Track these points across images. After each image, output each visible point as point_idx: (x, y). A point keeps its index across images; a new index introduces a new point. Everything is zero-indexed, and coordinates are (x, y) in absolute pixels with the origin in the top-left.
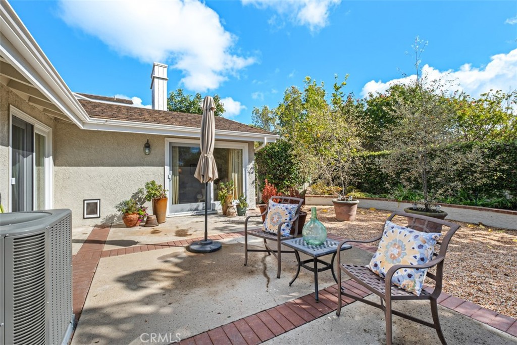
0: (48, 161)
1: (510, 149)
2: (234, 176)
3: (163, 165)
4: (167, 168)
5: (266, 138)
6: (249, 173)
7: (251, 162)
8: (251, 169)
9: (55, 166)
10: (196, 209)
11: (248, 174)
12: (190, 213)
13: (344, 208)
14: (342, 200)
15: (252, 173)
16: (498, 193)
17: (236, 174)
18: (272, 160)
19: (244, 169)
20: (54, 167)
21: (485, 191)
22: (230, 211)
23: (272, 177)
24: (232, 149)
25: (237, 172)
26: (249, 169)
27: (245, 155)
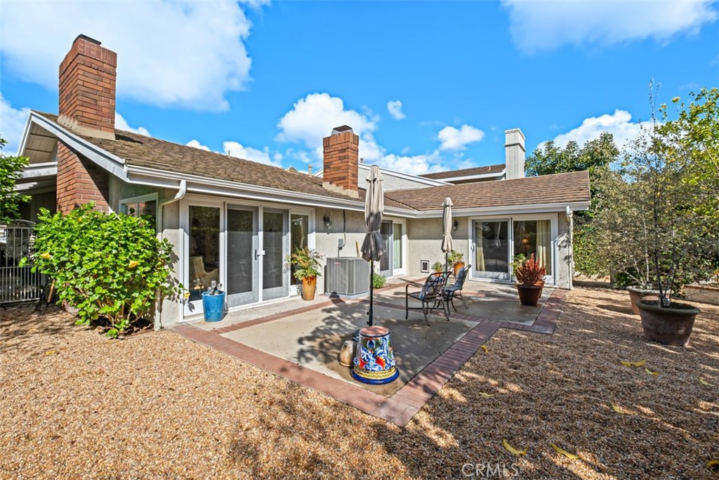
0: (404, 237)
2: (541, 250)
3: (466, 238)
4: (470, 241)
5: (568, 207)
6: (559, 246)
7: (563, 235)
8: (562, 242)
9: (409, 239)
10: (497, 278)
11: (557, 248)
12: (490, 280)
15: (565, 246)
17: (544, 248)
19: (552, 242)
20: (408, 241)
24: (539, 221)
25: (545, 246)
26: (559, 243)
27: (554, 227)
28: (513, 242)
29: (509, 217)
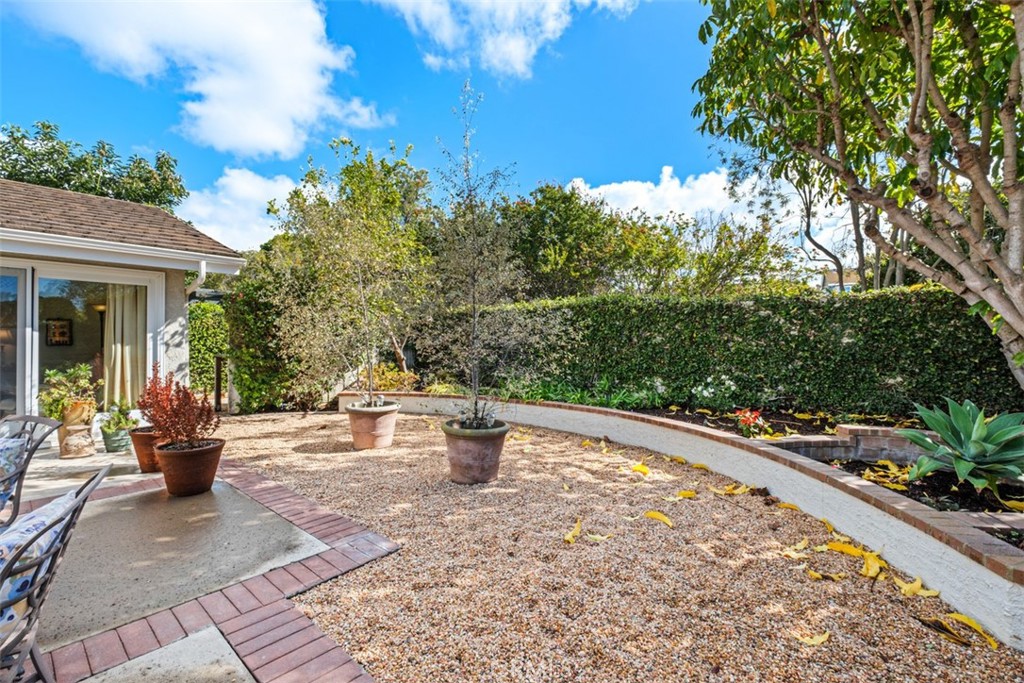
1: (663, 310)
2: (120, 353)
5: (203, 264)
6: (167, 345)
7: (174, 320)
8: (173, 336)
11: (161, 349)
13: (364, 423)
14: (369, 405)
15: (178, 345)
16: (648, 383)
17: (127, 349)
18: (257, 315)
19: (149, 335)
21: (634, 379)
22: (70, 443)
23: (259, 353)
24: (114, 285)
25: (130, 343)
26: (167, 337)
27: (156, 303)
28: (36, 334)
29: (27, 264)
